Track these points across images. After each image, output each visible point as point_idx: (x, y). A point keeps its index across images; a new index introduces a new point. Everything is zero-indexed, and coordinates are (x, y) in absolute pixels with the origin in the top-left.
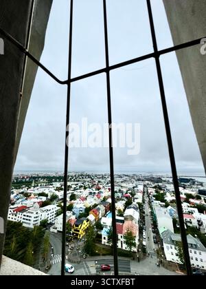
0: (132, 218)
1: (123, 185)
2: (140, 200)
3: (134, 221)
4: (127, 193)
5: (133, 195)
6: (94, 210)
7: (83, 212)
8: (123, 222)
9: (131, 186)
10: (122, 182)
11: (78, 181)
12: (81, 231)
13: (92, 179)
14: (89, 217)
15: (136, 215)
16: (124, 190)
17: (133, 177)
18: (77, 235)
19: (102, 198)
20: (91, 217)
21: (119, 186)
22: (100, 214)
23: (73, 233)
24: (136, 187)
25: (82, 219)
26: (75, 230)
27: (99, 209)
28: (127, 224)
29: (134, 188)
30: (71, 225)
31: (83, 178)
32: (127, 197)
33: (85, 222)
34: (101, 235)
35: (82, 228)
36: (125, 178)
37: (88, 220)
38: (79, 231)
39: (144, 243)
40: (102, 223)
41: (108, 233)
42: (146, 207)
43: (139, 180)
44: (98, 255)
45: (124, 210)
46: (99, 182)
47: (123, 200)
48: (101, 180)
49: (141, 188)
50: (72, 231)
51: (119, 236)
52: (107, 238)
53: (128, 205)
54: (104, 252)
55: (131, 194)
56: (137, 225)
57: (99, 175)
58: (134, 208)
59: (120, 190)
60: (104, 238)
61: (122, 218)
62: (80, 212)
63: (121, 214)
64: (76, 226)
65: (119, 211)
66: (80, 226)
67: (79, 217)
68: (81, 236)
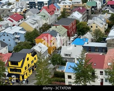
7: (23, 40)
8: (105, 50)
12: (23, 70)
14: (36, 48)
19: (58, 13)
25: (23, 51)
26: (11, 70)
32: (113, 7)
33: (29, 56)
34: (62, 75)
35: (25, 65)
37: (34, 53)
40: (62, 55)
41: (75, 69)
45: (108, 31)
47: (104, 12)
50: (7, 71)
51: (97, 72)
52: (73, 76)
60: (70, 77)
61: (103, 45)
62: (17, 41)
63: (100, 37)
64: (13, 63)
65: (97, 33)
66: (20, 64)
67: (17, 49)
68: (26, 77)
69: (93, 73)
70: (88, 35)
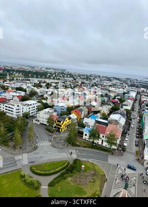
0: (116, 122)
1: (112, 89)
2: (129, 108)
3: (118, 126)
4: (114, 98)
5: (122, 101)
6: (77, 110)
7: (65, 110)
8: (106, 125)
9: (121, 91)
10: (110, 86)
11: (59, 79)
12: (63, 126)
13: (75, 79)
15: (123, 121)
16: (112, 95)
17: (125, 82)
18: (59, 128)
20: (73, 116)
21: (107, 90)
22: (83, 115)
23: (55, 127)
24: (128, 93)
25: (65, 116)
26: (57, 125)
27: (81, 110)
28: (110, 127)
29: (124, 94)
30: (53, 120)
31: (64, 77)
32: (114, 103)
33: (67, 119)
34: (82, 133)
35: (64, 123)
36: (114, 82)
37: (70, 118)
38: (61, 126)
39: (125, 144)
40: (84, 123)
41: (90, 131)
42: (135, 114)
43: (132, 86)
44: (79, 146)
45: (109, 115)
46: (83, 83)
47: (108, 105)
48: (85, 81)
49: (133, 94)
51: (101, 135)
52: (88, 135)
53: (113, 110)
54: (85, 145)
55: (120, 100)
56: (122, 130)
57: (83, 75)
58: (121, 114)
59: (106, 95)
60: (86, 135)
61: (106, 121)
62: (62, 110)
63: (105, 117)
64: (58, 121)
65: (104, 114)
66: (62, 122)
67: (61, 115)
68: (63, 130)
69: (99, 136)
70: (99, 115)
